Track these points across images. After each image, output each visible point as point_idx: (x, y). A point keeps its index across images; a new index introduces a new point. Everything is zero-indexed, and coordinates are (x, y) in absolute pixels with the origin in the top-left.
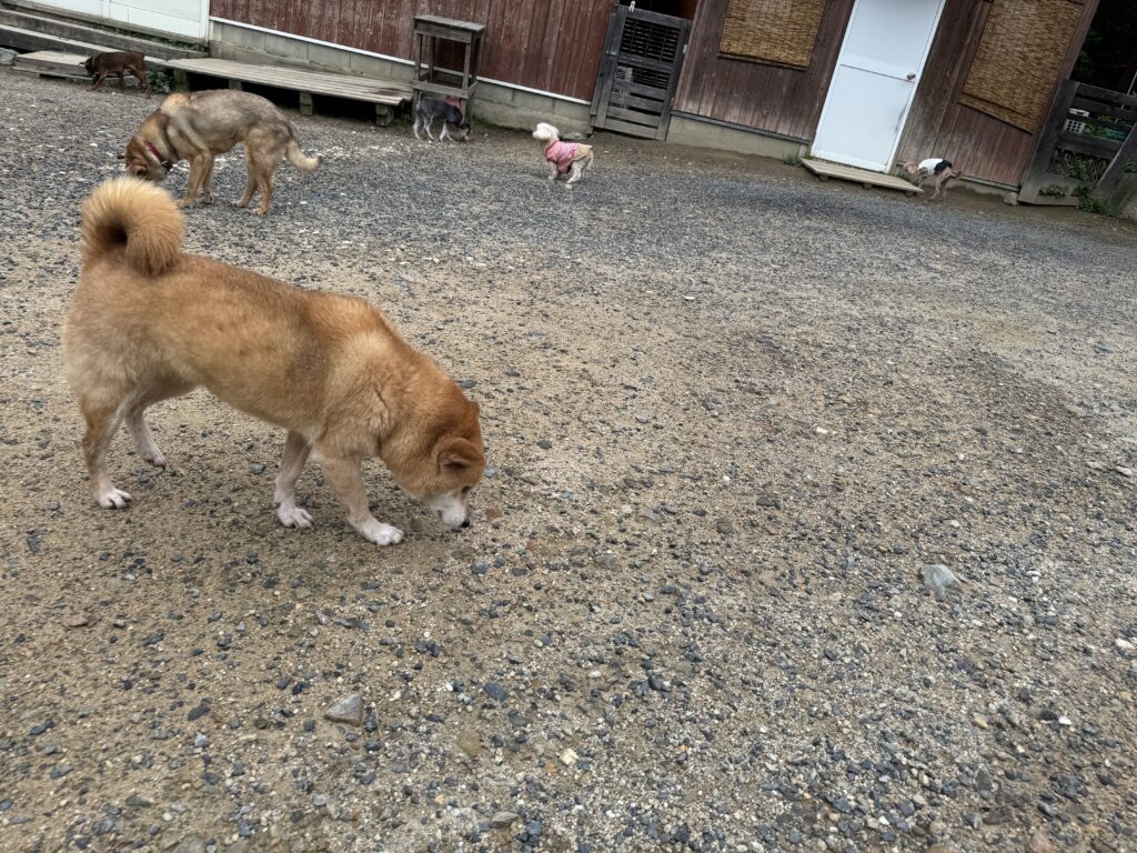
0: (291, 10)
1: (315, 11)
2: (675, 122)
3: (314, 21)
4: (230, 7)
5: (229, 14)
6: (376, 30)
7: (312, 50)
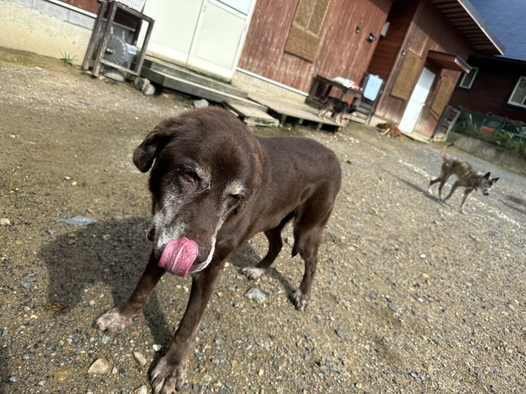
0: (268, 67)
1: (277, 68)
2: (373, 118)
3: (275, 73)
4: (245, 63)
5: (244, 67)
6: (295, 78)
7: (270, 85)
